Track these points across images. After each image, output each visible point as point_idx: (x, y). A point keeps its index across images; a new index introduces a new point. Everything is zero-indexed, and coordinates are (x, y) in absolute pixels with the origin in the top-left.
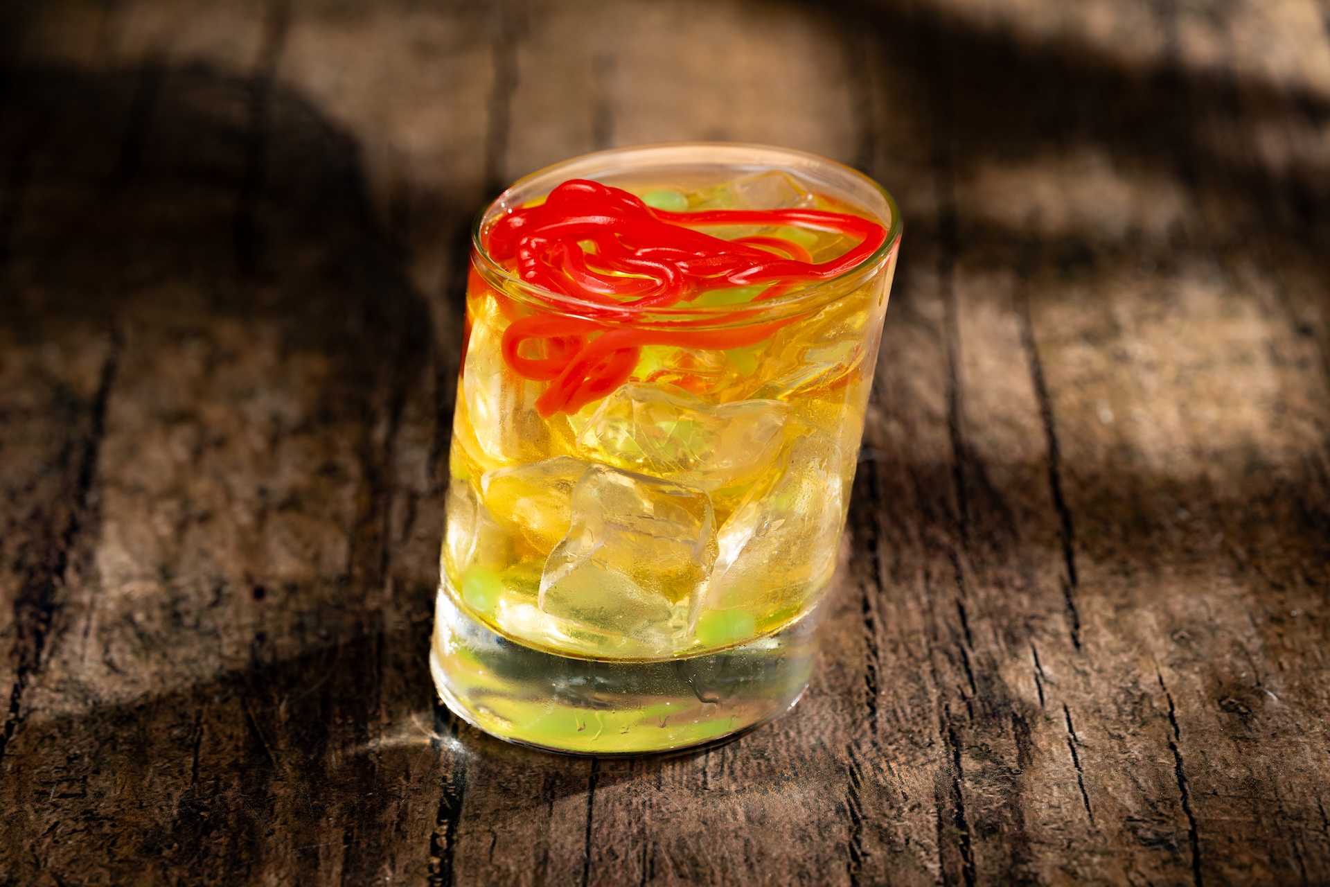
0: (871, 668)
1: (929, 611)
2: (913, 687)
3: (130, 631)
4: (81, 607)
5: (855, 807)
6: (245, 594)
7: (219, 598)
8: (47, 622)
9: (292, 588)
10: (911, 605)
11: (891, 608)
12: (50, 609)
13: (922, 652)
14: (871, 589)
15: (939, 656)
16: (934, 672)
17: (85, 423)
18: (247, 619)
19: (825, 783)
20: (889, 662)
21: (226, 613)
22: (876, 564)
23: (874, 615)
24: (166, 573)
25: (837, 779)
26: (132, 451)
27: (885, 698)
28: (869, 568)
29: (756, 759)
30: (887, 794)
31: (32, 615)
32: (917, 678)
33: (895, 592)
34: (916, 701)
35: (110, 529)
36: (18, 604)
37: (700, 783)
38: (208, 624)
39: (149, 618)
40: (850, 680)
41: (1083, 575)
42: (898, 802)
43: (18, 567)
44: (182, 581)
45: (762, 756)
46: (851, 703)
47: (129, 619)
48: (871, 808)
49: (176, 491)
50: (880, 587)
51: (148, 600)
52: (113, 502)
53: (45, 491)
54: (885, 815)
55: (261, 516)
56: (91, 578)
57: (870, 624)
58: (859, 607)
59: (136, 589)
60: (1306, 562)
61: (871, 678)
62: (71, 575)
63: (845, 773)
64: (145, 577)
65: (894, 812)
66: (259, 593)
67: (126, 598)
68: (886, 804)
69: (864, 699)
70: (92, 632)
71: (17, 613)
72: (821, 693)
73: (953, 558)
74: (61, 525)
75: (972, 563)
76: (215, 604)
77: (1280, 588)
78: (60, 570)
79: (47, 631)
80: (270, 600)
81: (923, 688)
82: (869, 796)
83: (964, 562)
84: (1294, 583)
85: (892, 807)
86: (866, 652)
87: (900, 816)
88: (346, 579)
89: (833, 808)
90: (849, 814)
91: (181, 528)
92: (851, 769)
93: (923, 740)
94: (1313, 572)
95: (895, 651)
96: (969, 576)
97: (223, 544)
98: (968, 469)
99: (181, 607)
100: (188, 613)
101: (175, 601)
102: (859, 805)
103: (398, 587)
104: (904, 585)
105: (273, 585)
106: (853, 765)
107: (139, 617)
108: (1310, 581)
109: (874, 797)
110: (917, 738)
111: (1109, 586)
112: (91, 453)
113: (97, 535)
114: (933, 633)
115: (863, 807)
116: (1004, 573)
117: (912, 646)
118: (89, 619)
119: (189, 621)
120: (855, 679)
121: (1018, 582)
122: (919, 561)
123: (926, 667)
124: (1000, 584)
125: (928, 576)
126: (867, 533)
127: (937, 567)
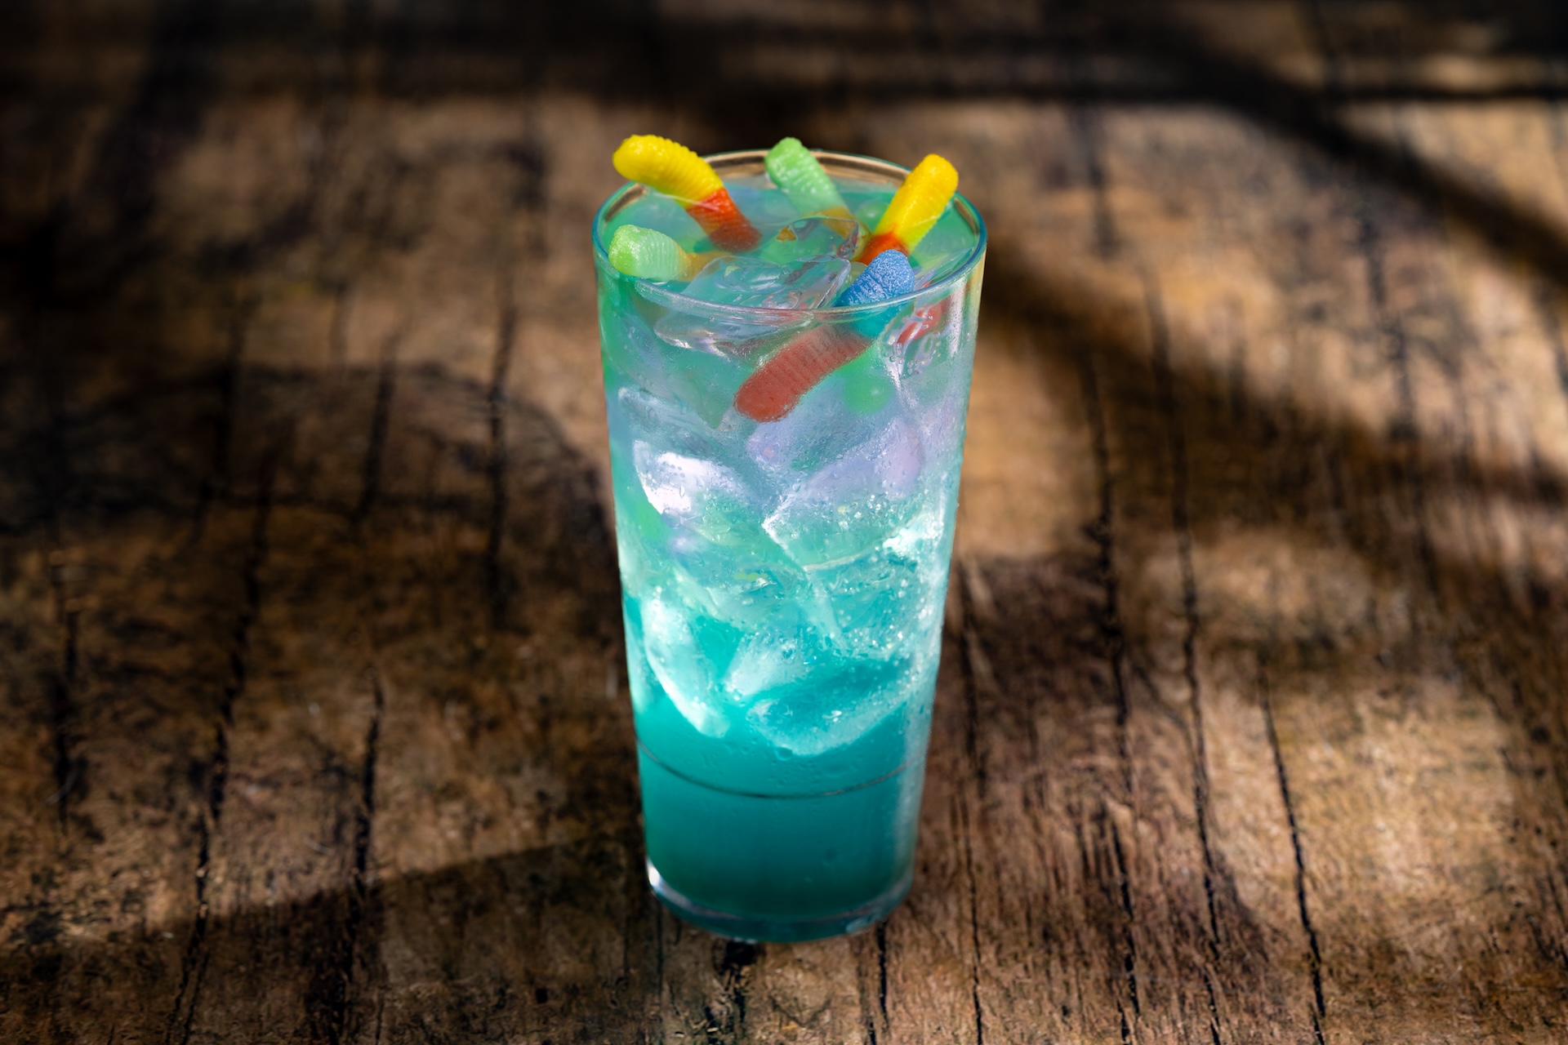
4: (371, 1005)
6: (528, 995)
8: (340, 1020)
10: (1167, 1030)
11: (1150, 1032)
12: (341, 1007)
14: (1129, 1010)
17: (356, 792)
24: (449, 971)
28: (1126, 989)
31: (323, 1012)
33: (1152, 1015)
36: (309, 1000)
41: (1330, 1004)
43: (305, 960)
47: (417, 1019)
50: (1137, 1010)
60: (1543, 1001)
67: (413, 997)
70: (384, 1033)
71: (309, 1011)
75: (1224, 985)
76: (499, 1007)
77: (1519, 1028)
78: (347, 965)
79: (340, 1032)
84: (1532, 1024)
94: (1550, 1012)
96: (1222, 1002)
97: (503, 939)
99: (468, 1009)
100: (475, 1016)
101: (461, 1004)
104: (1160, 1009)
108: (1547, 1023)
111: (1356, 1018)
112: (365, 831)
113: (379, 926)
116: (1256, 998)
118: (379, 1019)
121: (1269, 1010)
122: (1174, 983)
124: (1251, 1011)
125: (1182, 998)
126: (1122, 949)
127: (1192, 989)
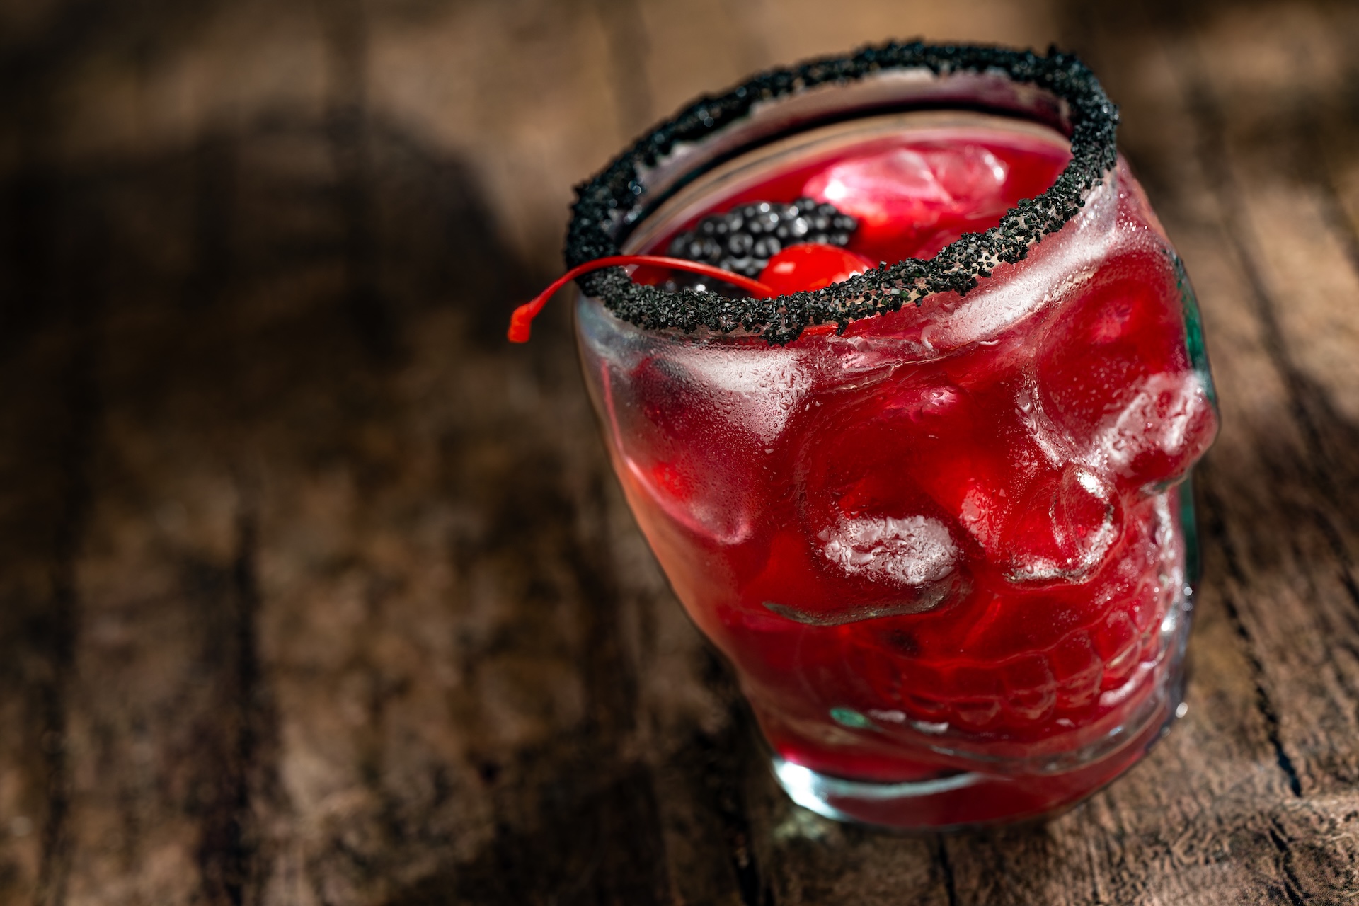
0: (1260, 690)
1: (1311, 598)
2: (1320, 705)
3: (344, 861)
5: (1292, 885)
7: (443, 789)
9: (527, 755)
13: (1317, 654)
15: (1342, 656)
16: (1341, 678)
18: (483, 809)
19: (1246, 860)
20: (1280, 676)
21: (455, 811)
22: (1229, 552)
23: (1246, 620)
25: (1258, 851)
26: (295, 623)
27: (1289, 728)
29: (1150, 845)
30: (1328, 857)
32: (1319, 691)
34: (1328, 723)
35: (292, 732)
37: (1089, 896)
38: (436, 828)
39: (364, 836)
40: (1238, 714)
42: (1343, 865)
44: (394, 779)
45: (1157, 842)
46: (1249, 743)
48: (1311, 880)
49: (359, 661)
51: (357, 819)
52: (287, 694)
53: (203, 699)
54: (1332, 887)
55: (468, 668)
56: (281, 802)
57: (1243, 632)
58: (1222, 613)
59: (340, 803)
61: (1264, 703)
62: (260, 807)
63: (1266, 841)
64: (348, 786)
65: (1342, 880)
66: (489, 772)
68: (1329, 871)
69: (1263, 735)
72: (1208, 738)
73: (1322, 523)
74: (230, 739)
80: (506, 778)
81: (1333, 704)
82: (1305, 865)
83: (1337, 521)
85: (1337, 874)
86: (1248, 669)
87: (1350, 883)
88: (589, 728)
89: (1264, 892)
90: (1286, 895)
91: (375, 707)
92: (1273, 833)
93: (1351, 772)
95: (1283, 659)
98: (1310, 404)
102: (1295, 880)
103: (656, 723)
105: (504, 758)
106: (1274, 827)
107: (352, 839)
109: (1312, 865)
110: (1343, 772)
114: (1324, 625)
115: (1302, 882)
117: (1304, 649)
119: (412, 829)
120: (1245, 708)
123: (1328, 673)
